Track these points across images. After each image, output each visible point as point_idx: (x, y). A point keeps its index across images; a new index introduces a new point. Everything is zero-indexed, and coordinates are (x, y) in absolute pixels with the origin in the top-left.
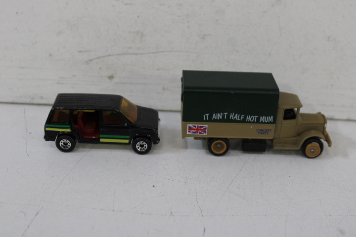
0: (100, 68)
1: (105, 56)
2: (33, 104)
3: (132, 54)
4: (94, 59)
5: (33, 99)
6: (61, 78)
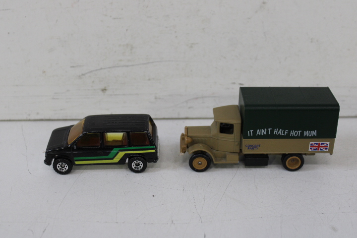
0: (93, 82)
1: (96, 70)
2: (30, 120)
3: (123, 66)
4: (87, 73)
5: (29, 115)
6: (55, 93)
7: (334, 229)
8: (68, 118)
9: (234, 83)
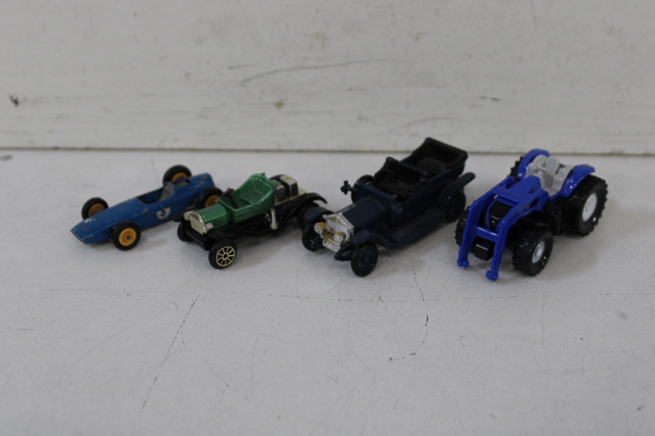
0: (263, 91)
2: (163, 150)
3: (309, 68)
4: (253, 78)
5: (163, 141)
6: (204, 108)
7: (623, 316)
8: (223, 147)
9: (484, 98)
